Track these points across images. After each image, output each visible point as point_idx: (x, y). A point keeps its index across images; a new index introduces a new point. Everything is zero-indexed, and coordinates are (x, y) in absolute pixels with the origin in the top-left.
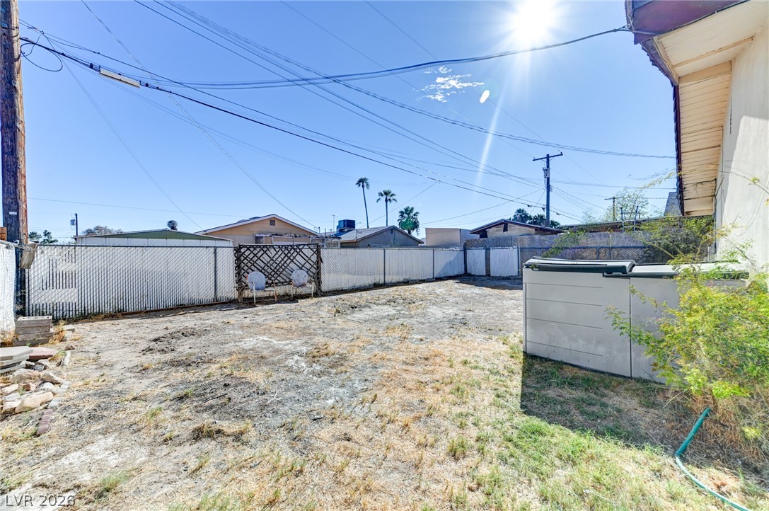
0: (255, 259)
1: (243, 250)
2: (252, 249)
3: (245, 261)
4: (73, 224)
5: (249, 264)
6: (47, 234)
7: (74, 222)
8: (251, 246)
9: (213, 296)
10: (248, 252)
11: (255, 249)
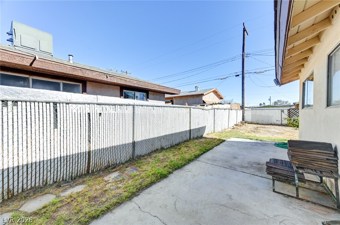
0: (296, 113)
1: (291, 110)
2: (294, 110)
3: (292, 114)
4: (269, 100)
5: (293, 115)
6: (264, 104)
7: (270, 100)
8: (294, 109)
9: (281, 123)
10: (293, 111)
11: (296, 110)
